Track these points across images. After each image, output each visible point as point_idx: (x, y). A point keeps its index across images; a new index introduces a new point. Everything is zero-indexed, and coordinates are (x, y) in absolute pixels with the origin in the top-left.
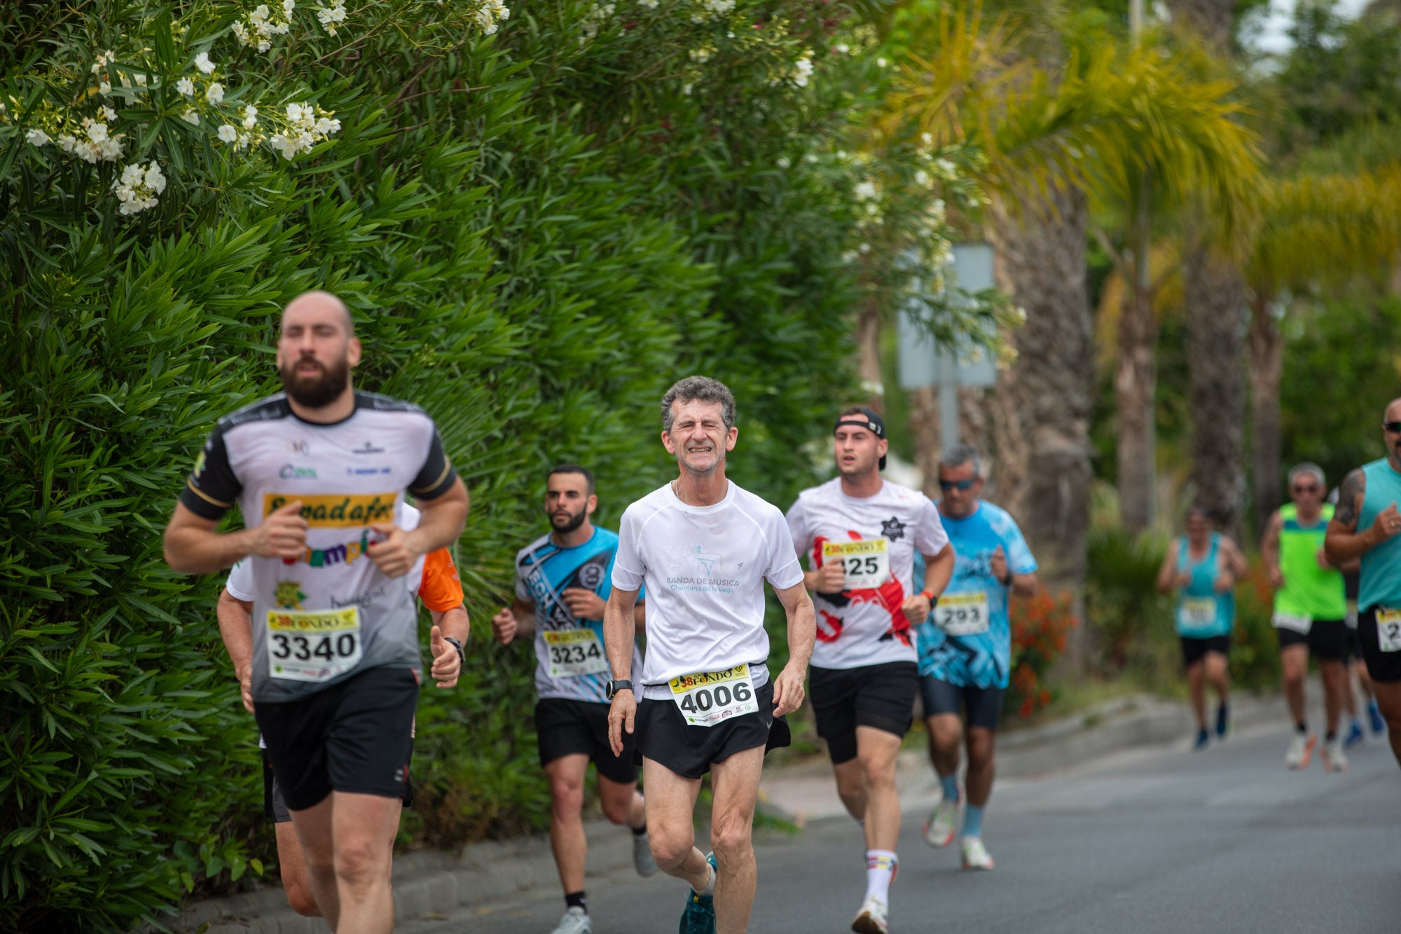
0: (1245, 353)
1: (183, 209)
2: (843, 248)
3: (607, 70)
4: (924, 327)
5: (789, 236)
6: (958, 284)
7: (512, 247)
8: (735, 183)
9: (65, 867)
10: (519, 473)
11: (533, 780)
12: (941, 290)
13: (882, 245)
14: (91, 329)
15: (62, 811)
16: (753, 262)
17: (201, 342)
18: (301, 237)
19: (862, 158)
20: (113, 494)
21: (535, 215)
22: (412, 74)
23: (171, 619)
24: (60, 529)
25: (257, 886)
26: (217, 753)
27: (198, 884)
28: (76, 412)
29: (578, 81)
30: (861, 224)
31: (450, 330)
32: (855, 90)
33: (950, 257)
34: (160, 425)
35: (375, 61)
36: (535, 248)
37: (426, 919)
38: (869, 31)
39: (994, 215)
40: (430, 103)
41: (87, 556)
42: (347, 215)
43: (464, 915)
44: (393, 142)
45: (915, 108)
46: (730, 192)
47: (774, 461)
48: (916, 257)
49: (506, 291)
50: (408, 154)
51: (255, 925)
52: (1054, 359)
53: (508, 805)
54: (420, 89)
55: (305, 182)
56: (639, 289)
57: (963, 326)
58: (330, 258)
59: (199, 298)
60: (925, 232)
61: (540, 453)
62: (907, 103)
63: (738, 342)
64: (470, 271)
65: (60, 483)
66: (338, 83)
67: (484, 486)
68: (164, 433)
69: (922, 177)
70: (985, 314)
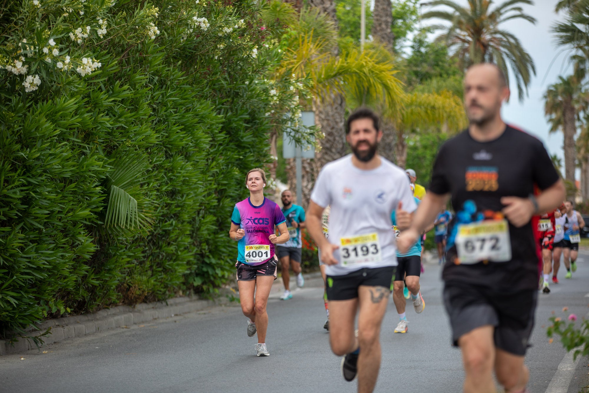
0: (395, 149)
1: (49, 92)
2: (266, 112)
3: (190, 51)
4: (292, 138)
5: (248, 107)
6: (302, 125)
7: (157, 108)
8: (231, 89)
9: (5, 307)
10: (157, 182)
11: (159, 284)
12: (298, 126)
13: (278, 111)
14: (18, 131)
15: (4, 289)
16: (236, 115)
17: (54, 136)
18: (88, 103)
19: (272, 82)
20: (23, 185)
21: (165, 98)
22: (126, 50)
23: (42, 227)
24: (6, 196)
25: (67, 316)
26: (56, 272)
27: (48, 314)
28: (12, 158)
29: (180, 54)
30: (272, 103)
31: (135, 135)
32: (271, 59)
33: (300, 115)
34: (39, 163)
35: (114, 45)
36: (165, 108)
37: (123, 328)
38: (276, 40)
39: (315, 102)
40: (131, 60)
41: (14, 205)
42: (103, 96)
43: (135, 327)
44: (119, 71)
45: (291, 66)
46: (229, 92)
47: (241, 181)
48: (290, 115)
49: (155, 122)
50: (124, 76)
51: (66, 327)
52: (334, 150)
53: (151, 292)
54: (128, 55)
55: (90, 84)
56: (199, 123)
57: (304, 138)
58: (97, 110)
59: (54, 121)
60: (293, 106)
61: (164, 176)
62: (288, 64)
63: (230, 141)
64: (143, 116)
65: (6, 181)
66: (102, 52)
67: (145, 187)
68: (41, 166)
69: (292, 88)
70: (312, 134)
